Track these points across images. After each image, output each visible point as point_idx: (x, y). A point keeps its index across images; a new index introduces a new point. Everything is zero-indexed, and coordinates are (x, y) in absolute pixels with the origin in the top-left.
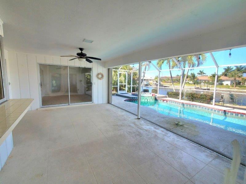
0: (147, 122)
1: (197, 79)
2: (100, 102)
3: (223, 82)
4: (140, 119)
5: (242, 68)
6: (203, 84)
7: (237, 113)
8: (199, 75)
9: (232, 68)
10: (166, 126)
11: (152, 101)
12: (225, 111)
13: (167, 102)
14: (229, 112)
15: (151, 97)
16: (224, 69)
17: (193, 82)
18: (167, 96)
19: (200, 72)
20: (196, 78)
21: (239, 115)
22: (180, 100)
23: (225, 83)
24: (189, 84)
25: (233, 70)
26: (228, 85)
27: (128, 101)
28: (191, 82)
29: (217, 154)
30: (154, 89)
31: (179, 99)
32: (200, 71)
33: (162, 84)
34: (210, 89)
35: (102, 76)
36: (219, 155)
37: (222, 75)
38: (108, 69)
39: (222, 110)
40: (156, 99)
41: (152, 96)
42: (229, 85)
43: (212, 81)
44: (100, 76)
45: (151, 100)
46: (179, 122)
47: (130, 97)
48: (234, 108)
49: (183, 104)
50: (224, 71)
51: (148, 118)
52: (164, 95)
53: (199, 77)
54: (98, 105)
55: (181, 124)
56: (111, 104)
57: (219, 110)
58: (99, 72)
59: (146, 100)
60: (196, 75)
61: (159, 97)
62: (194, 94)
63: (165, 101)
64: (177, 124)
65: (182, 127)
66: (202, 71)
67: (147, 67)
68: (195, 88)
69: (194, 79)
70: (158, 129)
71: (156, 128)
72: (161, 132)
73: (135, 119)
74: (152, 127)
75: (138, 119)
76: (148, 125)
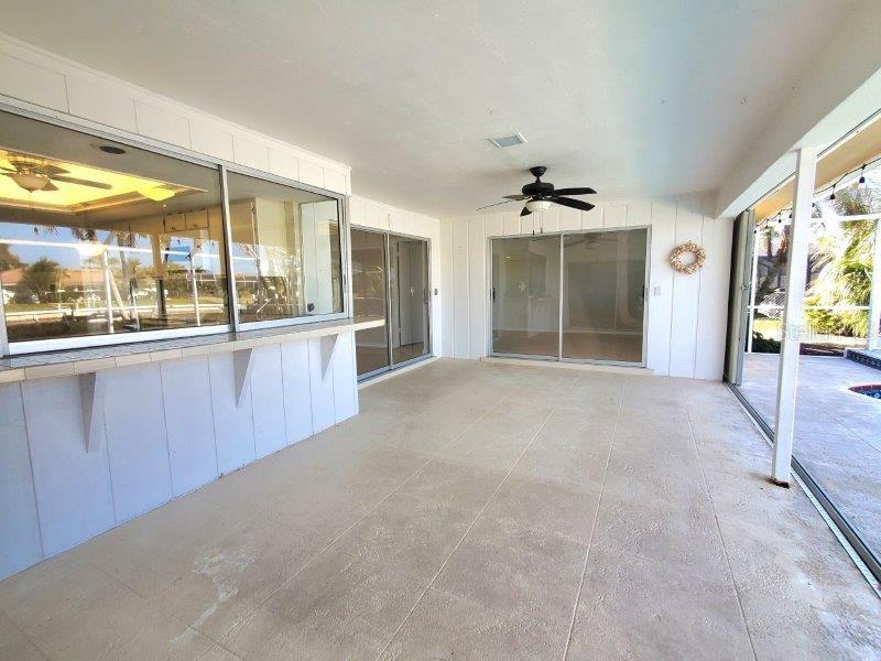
35: (698, 257)
38: (737, 219)
44: (685, 258)
56: (731, 387)
58: (682, 240)
70: (837, 581)
71: (815, 569)
72: (818, 604)
73: (755, 476)
74: (801, 554)
75: (774, 482)
76: (782, 531)
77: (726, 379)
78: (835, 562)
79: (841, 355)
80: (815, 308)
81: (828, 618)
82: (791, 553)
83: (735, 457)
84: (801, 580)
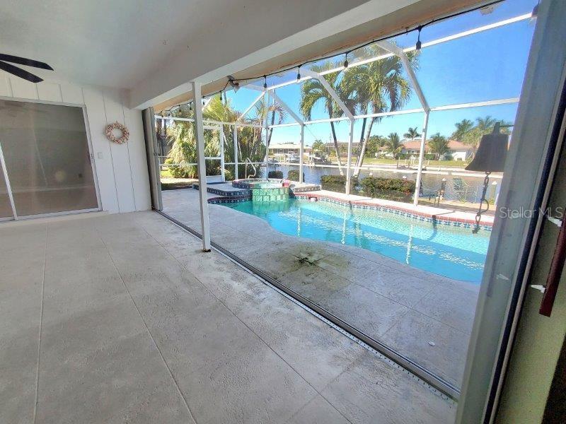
0: (225, 261)
1: (403, 148)
2: (127, 208)
3: (453, 155)
4: (209, 251)
5: (490, 123)
6: (414, 158)
7: (459, 220)
8: (408, 139)
9: (472, 124)
10: (271, 267)
11: (282, 199)
12: (434, 217)
13: (317, 200)
14: (442, 218)
15: (279, 189)
16: (456, 124)
17: (394, 153)
18: (320, 186)
19: (409, 133)
20: (401, 145)
21: (452, 224)
22: (347, 196)
23: (456, 156)
24: (386, 158)
25: (472, 127)
26: (461, 159)
27: (218, 201)
28: (391, 155)
29: (367, 346)
30: (292, 171)
31: (344, 192)
32: (411, 130)
33: (329, 160)
34: (427, 168)
35: (124, 133)
36: (370, 349)
37: (452, 139)
38: (144, 112)
39: (429, 216)
40: (291, 195)
41: (281, 185)
42: (464, 160)
43: (432, 152)
44: (116, 133)
45: (279, 197)
46: (310, 254)
47: (224, 192)
48: (456, 208)
49: (351, 204)
50: (455, 129)
51: (233, 248)
52: (313, 185)
53: (407, 143)
54: (120, 217)
55: (312, 259)
56: (159, 212)
57: (423, 216)
58: (112, 121)
59: (266, 199)
60: (401, 138)
61: (300, 189)
62: (379, 179)
63: (312, 199)
64: (302, 261)
65: (312, 267)
66: (414, 129)
67: (277, 113)
68: (398, 168)
69: (396, 147)
70: (244, 278)
71: (236, 278)
72: (245, 289)
73: (197, 252)
74: (229, 275)
75: (205, 251)
76: (220, 270)
77: (154, 208)
78: (240, 272)
79: (191, 187)
80: (173, 165)
81: (249, 292)
82: (227, 277)
83: (184, 247)
84: (235, 285)
